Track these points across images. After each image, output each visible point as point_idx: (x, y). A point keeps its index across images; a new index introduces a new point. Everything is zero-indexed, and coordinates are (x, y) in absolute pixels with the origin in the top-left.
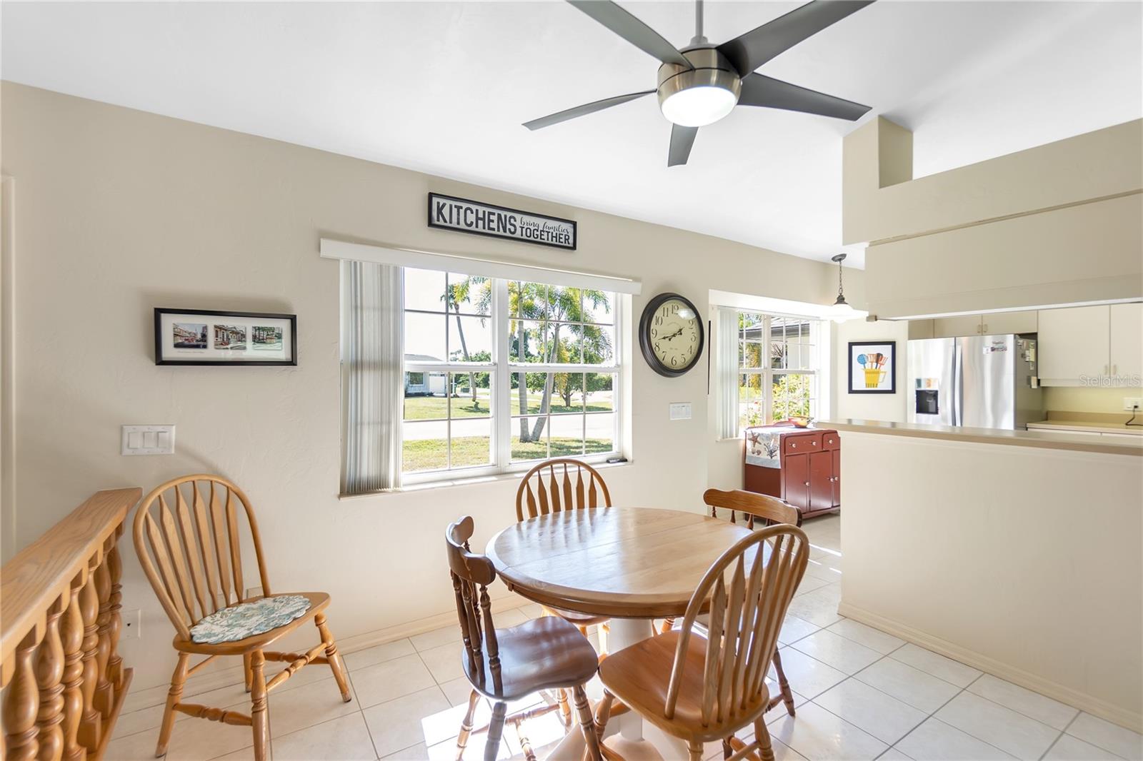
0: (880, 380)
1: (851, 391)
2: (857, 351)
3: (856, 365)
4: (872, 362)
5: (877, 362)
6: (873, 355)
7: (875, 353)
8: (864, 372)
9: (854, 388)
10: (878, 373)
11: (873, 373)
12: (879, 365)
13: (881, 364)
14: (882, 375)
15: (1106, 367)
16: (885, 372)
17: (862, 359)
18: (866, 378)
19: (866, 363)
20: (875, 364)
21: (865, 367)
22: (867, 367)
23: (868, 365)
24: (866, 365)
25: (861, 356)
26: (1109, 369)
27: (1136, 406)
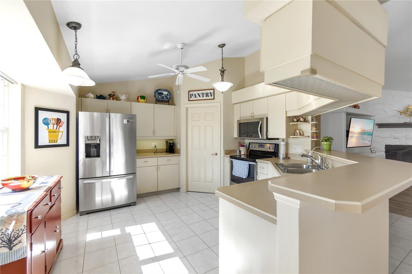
0: (59, 137)
1: (37, 146)
2: (42, 115)
3: (41, 126)
4: (54, 125)
5: (57, 124)
6: (54, 119)
7: (56, 118)
8: (47, 131)
9: (40, 144)
10: (58, 132)
11: (55, 132)
12: (58, 127)
13: (60, 126)
14: (60, 134)
15: (153, 131)
16: (63, 132)
17: (46, 122)
18: (49, 136)
19: (49, 124)
20: (55, 126)
21: (48, 128)
22: (50, 128)
23: (51, 126)
24: (49, 126)
25: (46, 119)
26: (154, 132)
27: (155, 146)
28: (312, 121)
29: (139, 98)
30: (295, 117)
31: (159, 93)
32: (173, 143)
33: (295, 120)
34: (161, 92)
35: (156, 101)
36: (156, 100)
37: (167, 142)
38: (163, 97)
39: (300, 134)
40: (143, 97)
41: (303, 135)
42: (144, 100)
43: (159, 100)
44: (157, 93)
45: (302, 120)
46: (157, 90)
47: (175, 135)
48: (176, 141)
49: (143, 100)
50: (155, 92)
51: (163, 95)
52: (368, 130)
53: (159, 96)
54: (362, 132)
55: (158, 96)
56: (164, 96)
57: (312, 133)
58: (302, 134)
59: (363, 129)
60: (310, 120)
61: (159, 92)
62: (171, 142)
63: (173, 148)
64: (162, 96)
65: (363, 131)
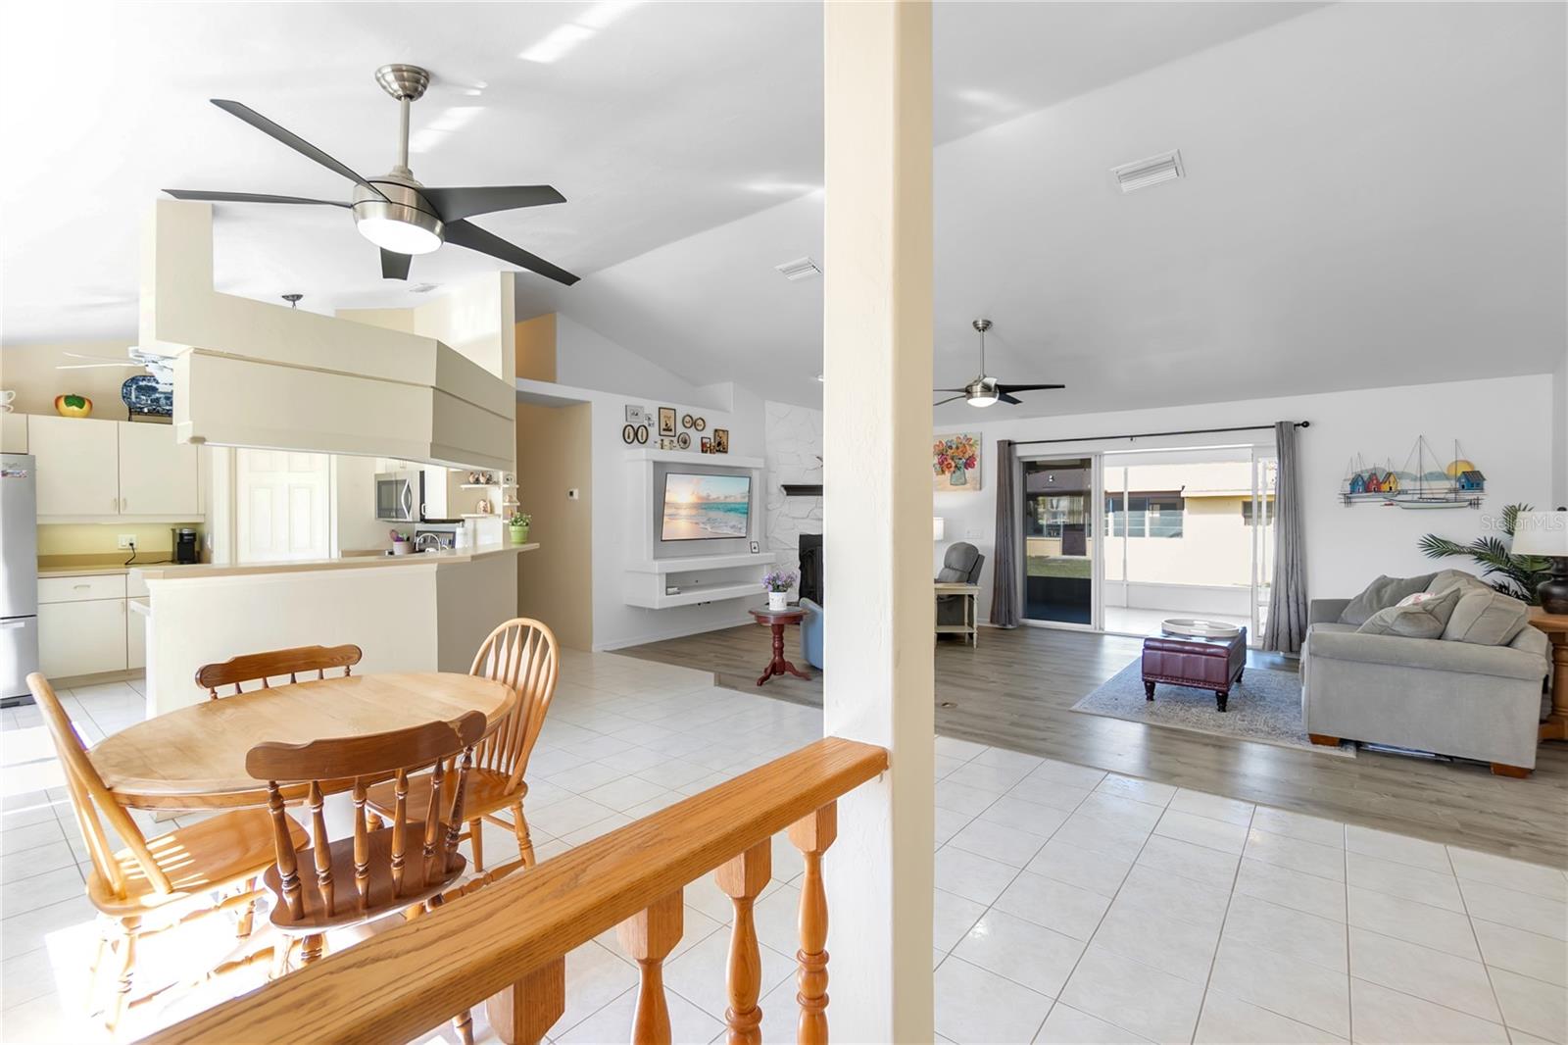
15: (115, 500)
26: (118, 503)
27: (131, 544)
28: (505, 483)
29: (62, 403)
30: (472, 473)
31: (140, 389)
32: (194, 535)
33: (471, 479)
34: (150, 384)
35: (130, 412)
36: (130, 409)
37: (174, 530)
38: (157, 400)
39: (485, 511)
40: (76, 400)
41: (492, 512)
42: (81, 407)
43: (141, 408)
44: (134, 386)
45: (482, 479)
46: (134, 380)
47: (202, 511)
48: (205, 530)
49: (75, 408)
50: (125, 385)
51: (157, 395)
52: (718, 498)
53: (144, 397)
54: (702, 504)
55: (137, 398)
56: (162, 396)
57: (504, 507)
58: (490, 510)
59: (704, 494)
60: (501, 480)
61: (141, 383)
62: (186, 531)
63: (197, 548)
64: (154, 397)
65: (705, 501)
